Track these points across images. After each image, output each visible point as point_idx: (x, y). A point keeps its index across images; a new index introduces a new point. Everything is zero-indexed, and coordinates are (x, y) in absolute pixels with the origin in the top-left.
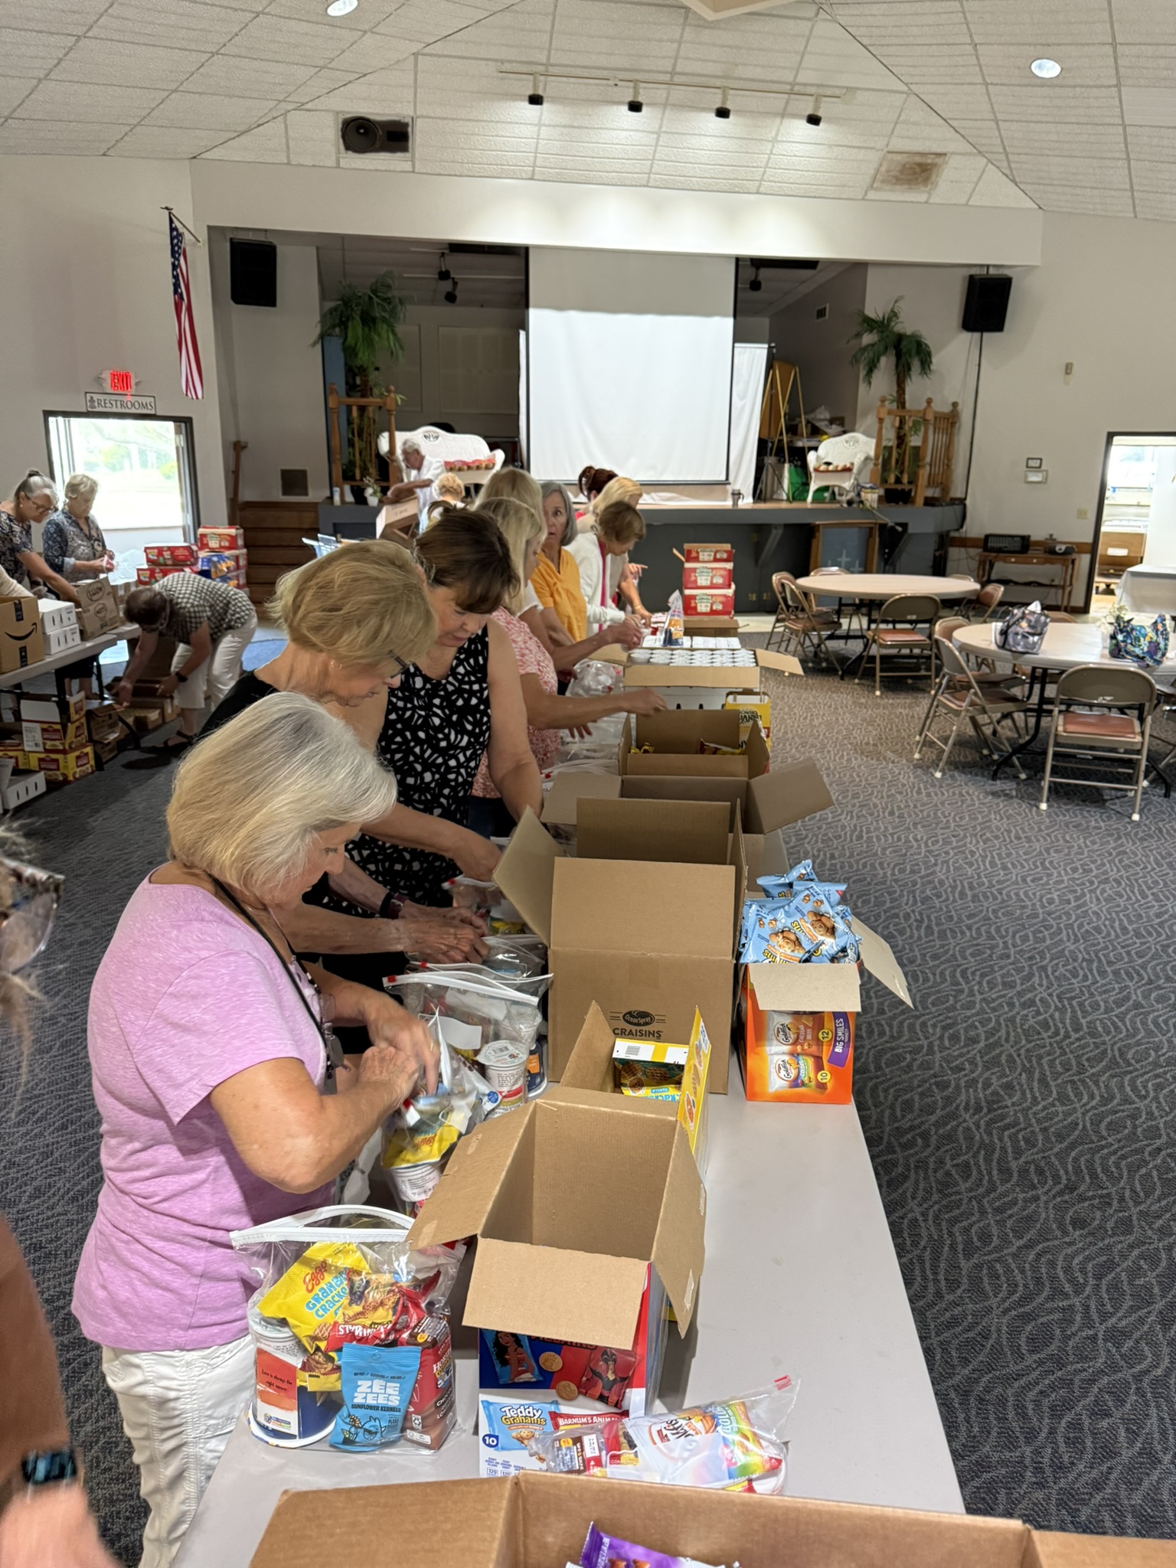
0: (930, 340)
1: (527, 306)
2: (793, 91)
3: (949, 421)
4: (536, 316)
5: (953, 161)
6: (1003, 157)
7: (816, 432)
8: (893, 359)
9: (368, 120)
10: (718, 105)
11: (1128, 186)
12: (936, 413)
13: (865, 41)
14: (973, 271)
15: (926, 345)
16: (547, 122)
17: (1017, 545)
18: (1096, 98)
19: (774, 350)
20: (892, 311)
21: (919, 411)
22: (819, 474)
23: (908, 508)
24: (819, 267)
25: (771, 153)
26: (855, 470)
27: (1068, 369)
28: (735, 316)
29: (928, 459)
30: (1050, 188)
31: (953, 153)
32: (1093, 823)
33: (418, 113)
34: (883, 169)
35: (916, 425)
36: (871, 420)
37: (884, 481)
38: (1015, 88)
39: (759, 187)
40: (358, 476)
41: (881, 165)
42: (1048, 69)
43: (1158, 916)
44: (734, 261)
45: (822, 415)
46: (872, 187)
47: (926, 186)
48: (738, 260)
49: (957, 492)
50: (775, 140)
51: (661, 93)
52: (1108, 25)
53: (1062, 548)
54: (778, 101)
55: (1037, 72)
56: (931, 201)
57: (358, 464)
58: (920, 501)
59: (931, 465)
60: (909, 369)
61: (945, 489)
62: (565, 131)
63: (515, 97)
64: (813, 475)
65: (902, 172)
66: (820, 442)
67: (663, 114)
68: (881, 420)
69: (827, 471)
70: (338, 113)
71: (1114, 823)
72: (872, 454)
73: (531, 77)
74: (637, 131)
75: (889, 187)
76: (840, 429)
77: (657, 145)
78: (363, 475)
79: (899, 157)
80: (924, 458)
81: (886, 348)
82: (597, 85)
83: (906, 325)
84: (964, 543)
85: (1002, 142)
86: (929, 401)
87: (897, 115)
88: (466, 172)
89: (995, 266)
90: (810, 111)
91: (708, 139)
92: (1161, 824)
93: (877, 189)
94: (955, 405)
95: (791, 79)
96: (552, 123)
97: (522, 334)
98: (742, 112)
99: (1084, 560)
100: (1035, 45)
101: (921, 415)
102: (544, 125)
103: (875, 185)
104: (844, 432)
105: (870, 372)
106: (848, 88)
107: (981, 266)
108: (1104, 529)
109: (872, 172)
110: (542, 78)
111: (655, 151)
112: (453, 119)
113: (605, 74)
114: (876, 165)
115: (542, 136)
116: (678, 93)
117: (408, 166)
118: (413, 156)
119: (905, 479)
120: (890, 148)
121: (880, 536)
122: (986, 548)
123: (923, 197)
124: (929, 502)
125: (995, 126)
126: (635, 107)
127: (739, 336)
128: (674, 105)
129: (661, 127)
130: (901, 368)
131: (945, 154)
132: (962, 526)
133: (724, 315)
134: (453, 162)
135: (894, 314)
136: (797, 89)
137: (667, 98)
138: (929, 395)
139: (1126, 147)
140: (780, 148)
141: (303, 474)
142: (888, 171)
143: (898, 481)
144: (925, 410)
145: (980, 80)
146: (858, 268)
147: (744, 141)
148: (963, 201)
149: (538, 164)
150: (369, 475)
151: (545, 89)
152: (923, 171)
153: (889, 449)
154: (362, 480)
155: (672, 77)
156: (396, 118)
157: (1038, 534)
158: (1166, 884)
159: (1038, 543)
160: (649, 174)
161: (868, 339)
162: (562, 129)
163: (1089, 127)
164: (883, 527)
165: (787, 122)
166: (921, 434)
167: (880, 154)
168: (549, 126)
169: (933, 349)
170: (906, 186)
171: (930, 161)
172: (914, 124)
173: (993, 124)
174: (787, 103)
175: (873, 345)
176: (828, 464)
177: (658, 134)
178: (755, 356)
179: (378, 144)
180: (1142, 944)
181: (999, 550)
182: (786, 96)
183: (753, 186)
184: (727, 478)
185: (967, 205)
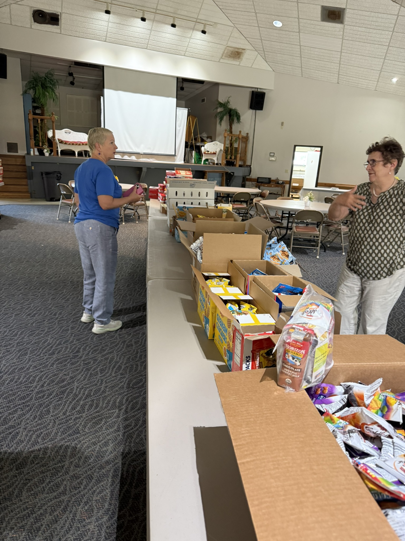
0: (240, 111)
1: (104, 88)
2: (197, 21)
3: (246, 139)
4: (107, 92)
5: (248, 52)
6: (263, 52)
7: (203, 141)
8: (228, 117)
9: (43, 11)
10: (172, 23)
11: (300, 66)
12: (242, 136)
13: (221, 7)
14: (253, 90)
15: (239, 113)
16: (111, 21)
17: (267, 181)
18: (292, 35)
19: (190, 111)
20: (228, 101)
21: (237, 135)
22: (205, 155)
23: (234, 167)
24: (205, 83)
25: (189, 42)
26: (217, 154)
27: (282, 124)
28: (177, 98)
29: (240, 152)
30: (277, 64)
31: (247, 49)
32: (306, 259)
33: (63, 11)
34: (225, 52)
35: (236, 141)
36: (221, 137)
37: (226, 158)
38: (268, 29)
39: (185, 54)
40: (41, 145)
41: (225, 51)
42: (278, 24)
43: (331, 282)
44: (176, 79)
45: (204, 135)
46: (222, 58)
47: (239, 59)
48: (178, 78)
49: (248, 163)
50: (190, 38)
51: (152, 16)
52: (297, 12)
53: (281, 182)
54: (192, 24)
55: (275, 25)
56: (240, 65)
57: (40, 140)
58: (238, 165)
59: (241, 154)
60: (233, 121)
61: (245, 162)
62: (118, 25)
63: (100, 10)
64: (203, 155)
65: (231, 54)
66: (205, 144)
67: (153, 23)
68: (225, 137)
69: (208, 154)
70: (31, 7)
71: (312, 259)
72: (222, 149)
73: (106, 4)
74: (144, 28)
75: (227, 58)
76: (211, 140)
77: (150, 34)
78: (42, 145)
79: (230, 49)
80: (239, 151)
81: (226, 114)
82: (129, 10)
83: (232, 106)
84: (251, 180)
85: (263, 47)
86: (240, 132)
87: (230, 34)
88: (81, 36)
89: (260, 89)
90: (202, 29)
91: (168, 34)
92: (325, 259)
93: (223, 59)
94: (247, 134)
95: (196, 17)
96: (113, 22)
97: (102, 98)
98: (180, 27)
99: (287, 186)
100: (275, 15)
101: (238, 136)
102: (110, 22)
103: (223, 57)
104: (212, 141)
105: (221, 121)
106: (215, 23)
107: (256, 88)
108: (293, 177)
109: (222, 53)
110: (110, 5)
111: (150, 36)
112: (76, 15)
113: (132, 6)
114: (223, 50)
115: (109, 26)
116: (158, 17)
117: (59, 31)
118: (61, 27)
119: (233, 158)
120: (228, 45)
121: (226, 176)
122: (258, 182)
123: (238, 63)
124: (240, 166)
125: (261, 42)
126: (143, 19)
127: (178, 105)
128: (156, 21)
129: (152, 28)
130: (231, 120)
131: (245, 49)
132: (250, 174)
133: (173, 97)
134: (76, 31)
135: (228, 102)
136: (198, 21)
137: (154, 18)
138: (239, 130)
139: (301, 53)
140: (192, 41)
141: (16, 145)
142: (227, 53)
143: (231, 158)
144: (239, 135)
145: (257, 25)
146: (216, 85)
147: (180, 37)
148: (250, 66)
149: (108, 36)
150: (45, 145)
151: (111, 9)
152: (238, 54)
153: (227, 148)
154: (42, 146)
155: (156, 11)
156: (55, 12)
157: (273, 178)
158: (331, 275)
159: (273, 181)
160: (147, 44)
161: (220, 110)
162: (117, 25)
163: (290, 45)
164: (227, 173)
165: (195, 32)
166: (238, 143)
167: (225, 47)
168: (112, 22)
169: (241, 115)
170: (232, 59)
171: (240, 51)
172: (236, 38)
173: (260, 41)
174: (195, 25)
175: (222, 112)
176: (208, 151)
177: (151, 30)
178: (183, 112)
179: (47, 21)
180: (329, 290)
181: (262, 183)
182: (195, 23)
183: (183, 53)
184: (175, 154)
185: (251, 67)
